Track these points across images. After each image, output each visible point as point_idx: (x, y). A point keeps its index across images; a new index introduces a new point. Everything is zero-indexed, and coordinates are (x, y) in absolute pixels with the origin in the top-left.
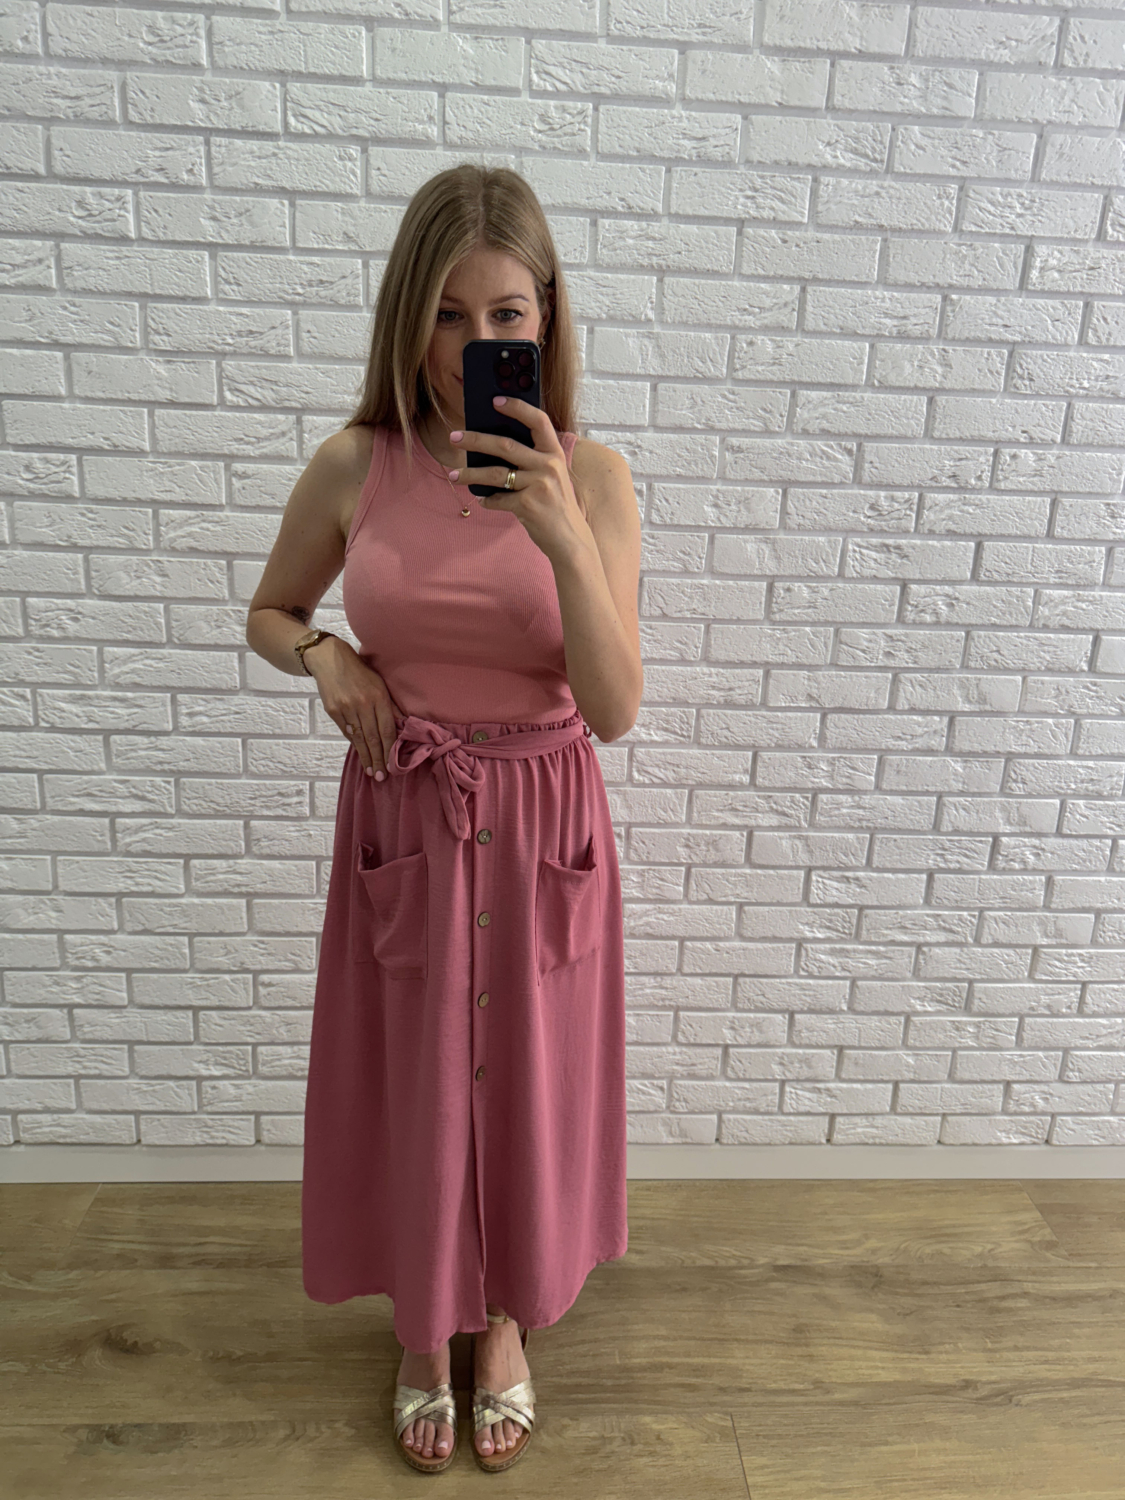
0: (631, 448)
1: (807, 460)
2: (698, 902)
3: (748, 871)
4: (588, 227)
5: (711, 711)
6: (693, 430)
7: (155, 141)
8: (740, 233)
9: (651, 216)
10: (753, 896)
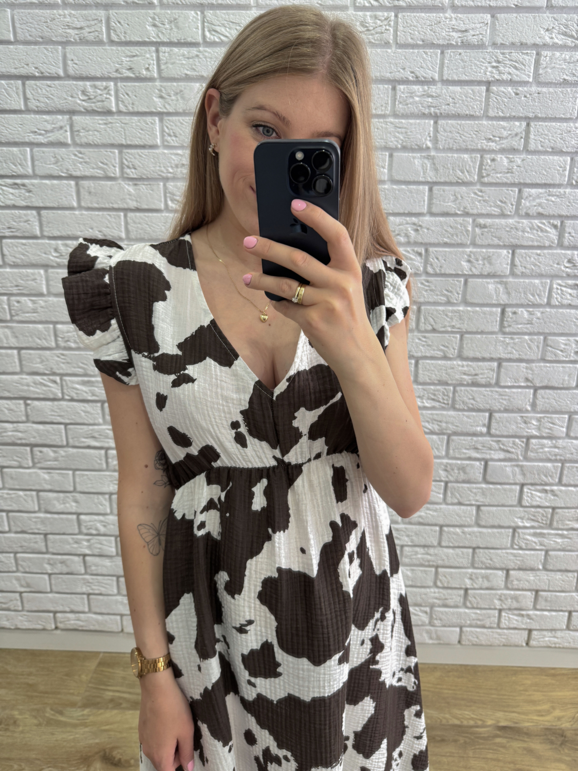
0: (415, 227)
1: (528, 232)
2: (453, 504)
3: (484, 486)
4: (390, 91)
5: (463, 388)
6: (456, 215)
7: (127, 51)
8: (488, 90)
9: (431, 82)
10: (487, 501)
